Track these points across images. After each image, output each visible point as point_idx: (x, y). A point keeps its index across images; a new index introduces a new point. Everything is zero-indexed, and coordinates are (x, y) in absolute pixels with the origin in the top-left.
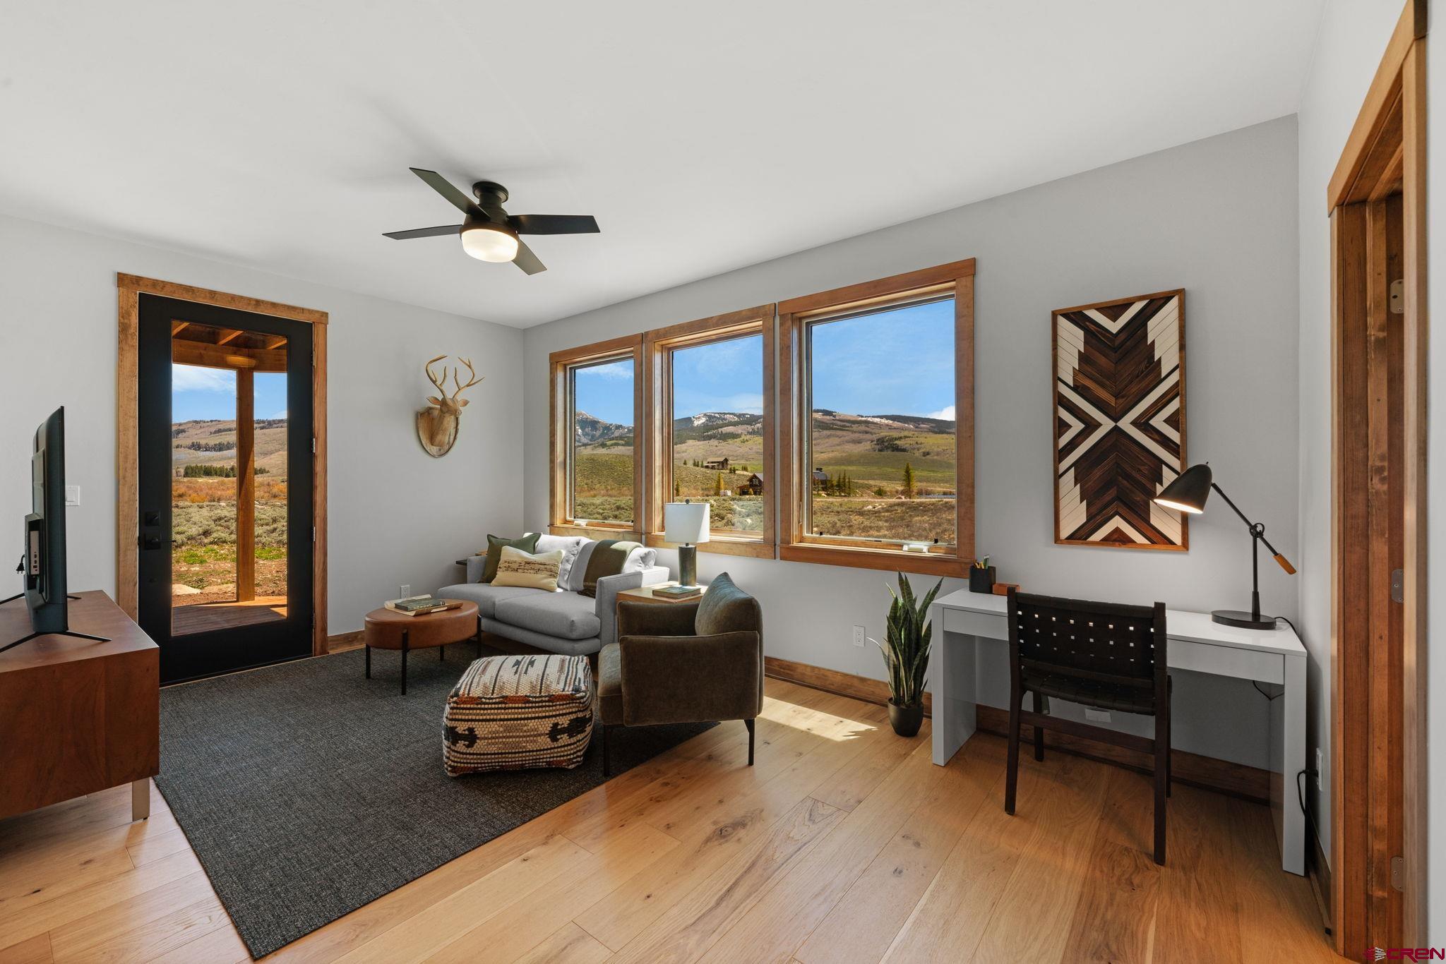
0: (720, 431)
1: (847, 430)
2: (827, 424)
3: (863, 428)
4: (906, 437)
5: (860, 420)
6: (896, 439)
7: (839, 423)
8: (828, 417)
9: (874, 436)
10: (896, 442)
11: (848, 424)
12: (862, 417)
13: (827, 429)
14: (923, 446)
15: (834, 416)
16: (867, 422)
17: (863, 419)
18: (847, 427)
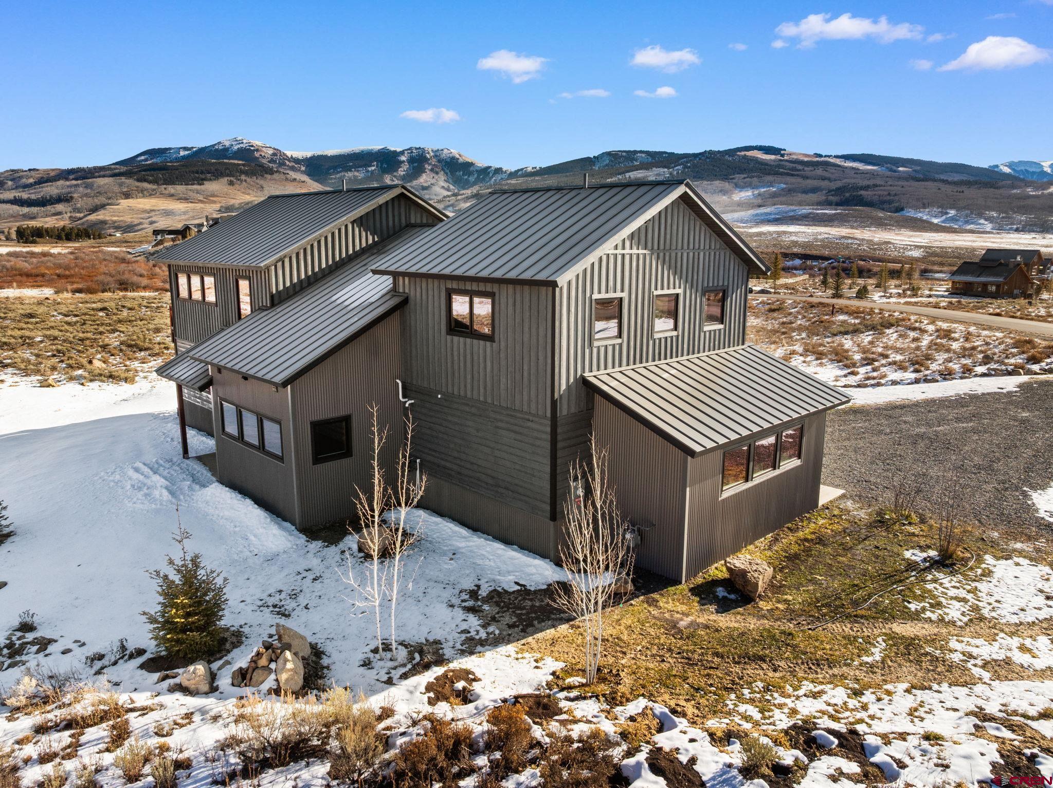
0: (627, 176)
1: (798, 175)
2: (770, 165)
3: (819, 172)
4: (875, 186)
5: (818, 162)
6: (862, 188)
7: (787, 164)
8: (773, 157)
9: (832, 184)
10: (862, 192)
11: (800, 167)
12: (820, 156)
13: (769, 174)
14: (896, 198)
15: (783, 155)
16: (827, 164)
17: (822, 159)
18: (800, 170)
